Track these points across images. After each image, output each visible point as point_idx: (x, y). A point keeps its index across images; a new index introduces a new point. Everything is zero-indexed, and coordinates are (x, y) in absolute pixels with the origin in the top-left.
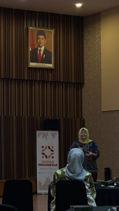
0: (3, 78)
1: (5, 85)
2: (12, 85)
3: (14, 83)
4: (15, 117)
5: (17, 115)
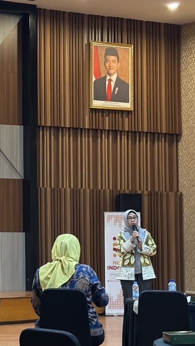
1: (52, 137)
2: (65, 138)
3: (67, 134)
4: (69, 189)
5: (72, 187)
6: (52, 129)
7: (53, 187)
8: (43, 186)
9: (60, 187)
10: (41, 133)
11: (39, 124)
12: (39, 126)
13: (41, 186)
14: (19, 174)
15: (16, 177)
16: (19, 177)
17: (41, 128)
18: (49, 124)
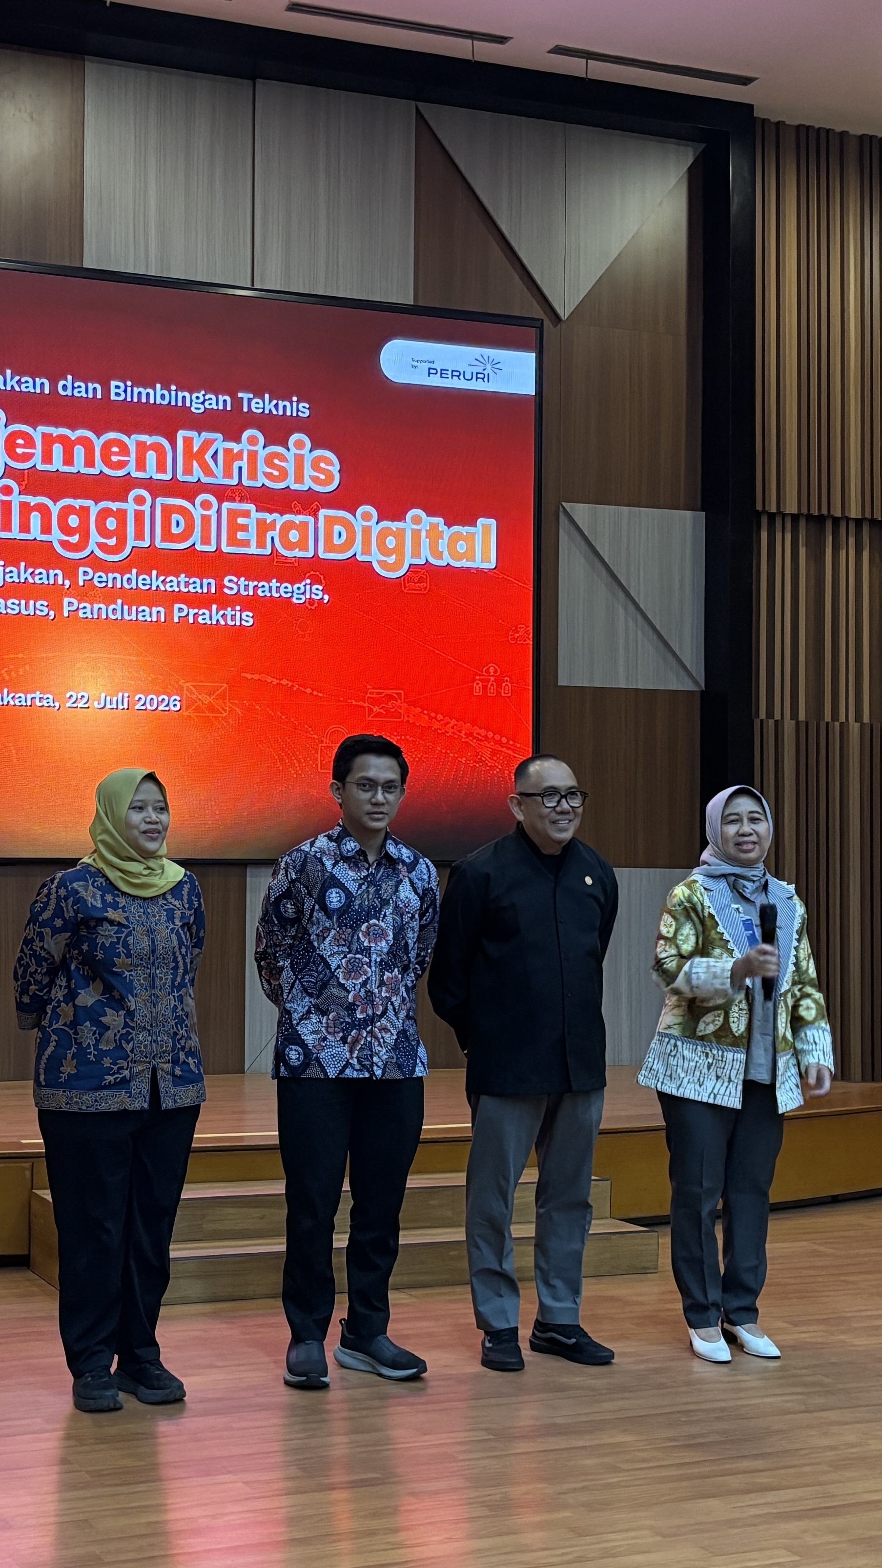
0: (793, 515)
1: (802, 551)
2: (843, 553)
3: (852, 540)
4: (857, 725)
5: (866, 719)
6: (802, 524)
7: (802, 716)
8: (770, 714)
9: (828, 717)
10: (764, 535)
11: (759, 507)
12: (759, 515)
13: (763, 715)
14: (689, 674)
15: (677, 683)
16: (687, 686)
17: (764, 520)
18: (791, 507)
